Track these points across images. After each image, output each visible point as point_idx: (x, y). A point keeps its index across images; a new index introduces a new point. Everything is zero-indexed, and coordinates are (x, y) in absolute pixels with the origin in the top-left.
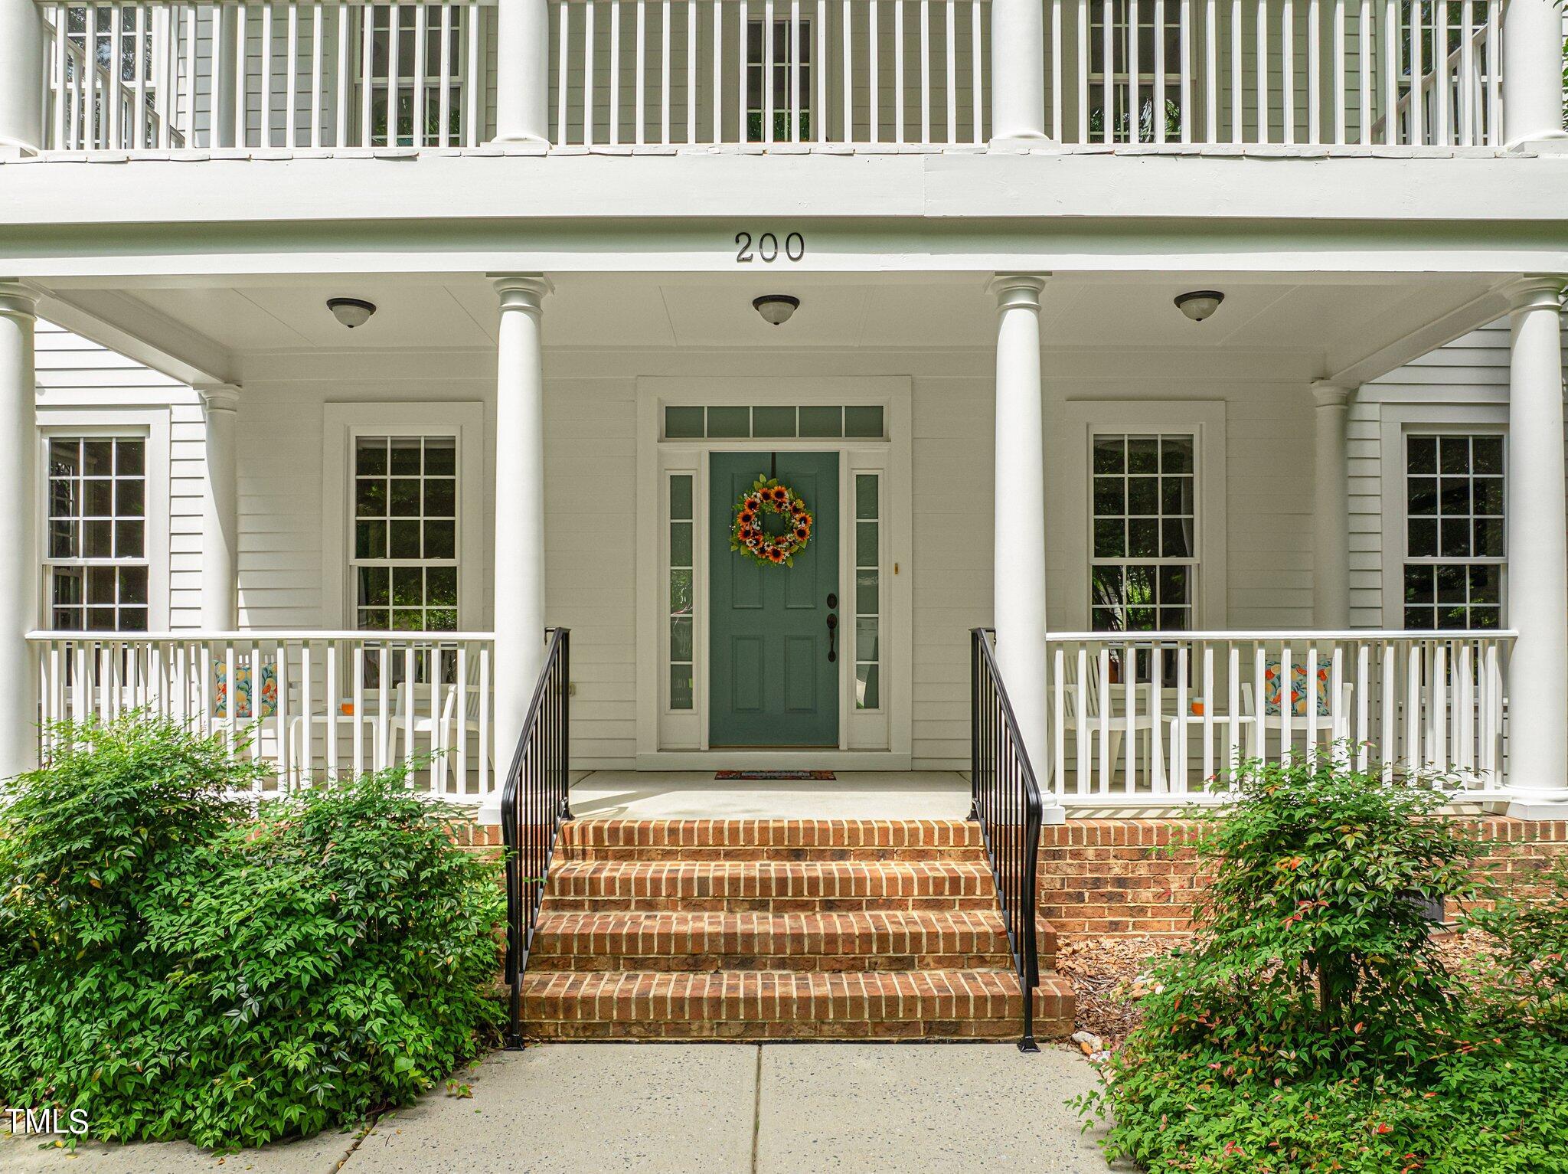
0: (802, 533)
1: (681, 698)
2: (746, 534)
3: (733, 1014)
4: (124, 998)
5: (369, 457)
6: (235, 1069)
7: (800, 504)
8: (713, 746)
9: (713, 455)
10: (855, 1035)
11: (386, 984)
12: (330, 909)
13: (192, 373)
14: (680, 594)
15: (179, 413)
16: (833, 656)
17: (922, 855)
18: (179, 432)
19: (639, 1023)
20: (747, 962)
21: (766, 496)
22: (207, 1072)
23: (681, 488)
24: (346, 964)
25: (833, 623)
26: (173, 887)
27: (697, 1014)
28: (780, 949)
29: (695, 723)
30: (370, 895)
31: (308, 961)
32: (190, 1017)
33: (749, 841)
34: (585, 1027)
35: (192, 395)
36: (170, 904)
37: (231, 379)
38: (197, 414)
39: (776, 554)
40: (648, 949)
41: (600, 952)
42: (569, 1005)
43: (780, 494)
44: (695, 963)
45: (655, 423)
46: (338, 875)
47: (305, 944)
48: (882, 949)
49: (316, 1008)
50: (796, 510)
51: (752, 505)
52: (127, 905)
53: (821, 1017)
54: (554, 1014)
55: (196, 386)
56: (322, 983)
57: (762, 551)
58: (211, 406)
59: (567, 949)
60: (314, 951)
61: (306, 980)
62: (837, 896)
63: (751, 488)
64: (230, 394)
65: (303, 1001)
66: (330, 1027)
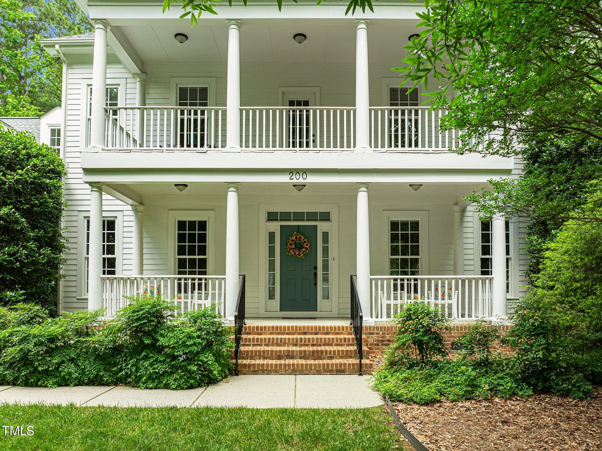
0: (307, 249)
1: (271, 296)
2: (291, 249)
3: (289, 368)
4: (152, 357)
5: (181, 225)
6: (179, 371)
7: (306, 240)
8: (281, 310)
9: (281, 226)
10: (319, 373)
11: (211, 354)
12: (199, 337)
13: (130, 201)
14: (272, 267)
15: (126, 213)
16: (316, 284)
17: (337, 334)
18: (126, 218)
19: (266, 370)
20: (292, 357)
21: (296, 238)
22: (172, 373)
23: (272, 235)
24: (203, 349)
25: (316, 274)
26: (163, 332)
27: (281, 368)
28: (301, 354)
29: (276, 303)
30: (208, 333)
31: (195, 348)
32: (168, 360)
33: (293, 330)
34: (253, 371)
35: (130, 208)
36: (162, 335)
37: (141, 204)
38: (131, 213)
39: (299, 255)
40: (268, 354)
41: (256, 355)
42: (249, 365)
43: (300, 237)
44: (279, 358)
45: (264, 217)
46: (200, 329)
47: (194, 344)
48: (326, 354)
49: (196, 359)
50: (305, 242)
51: (292, 240)
52: (152, 336)
53: (311, 369)
54: (245, 368)
55: (131, 205)
56: (198, 353)
57: (295, 254)
58: (136, 210)
59: (248, 355)
60: (196, 346)
61: (195, 352)
62: (315, 343)
63: (292, 236)
64: (141, 208)
65: (194, 357)
66: (200, 363)
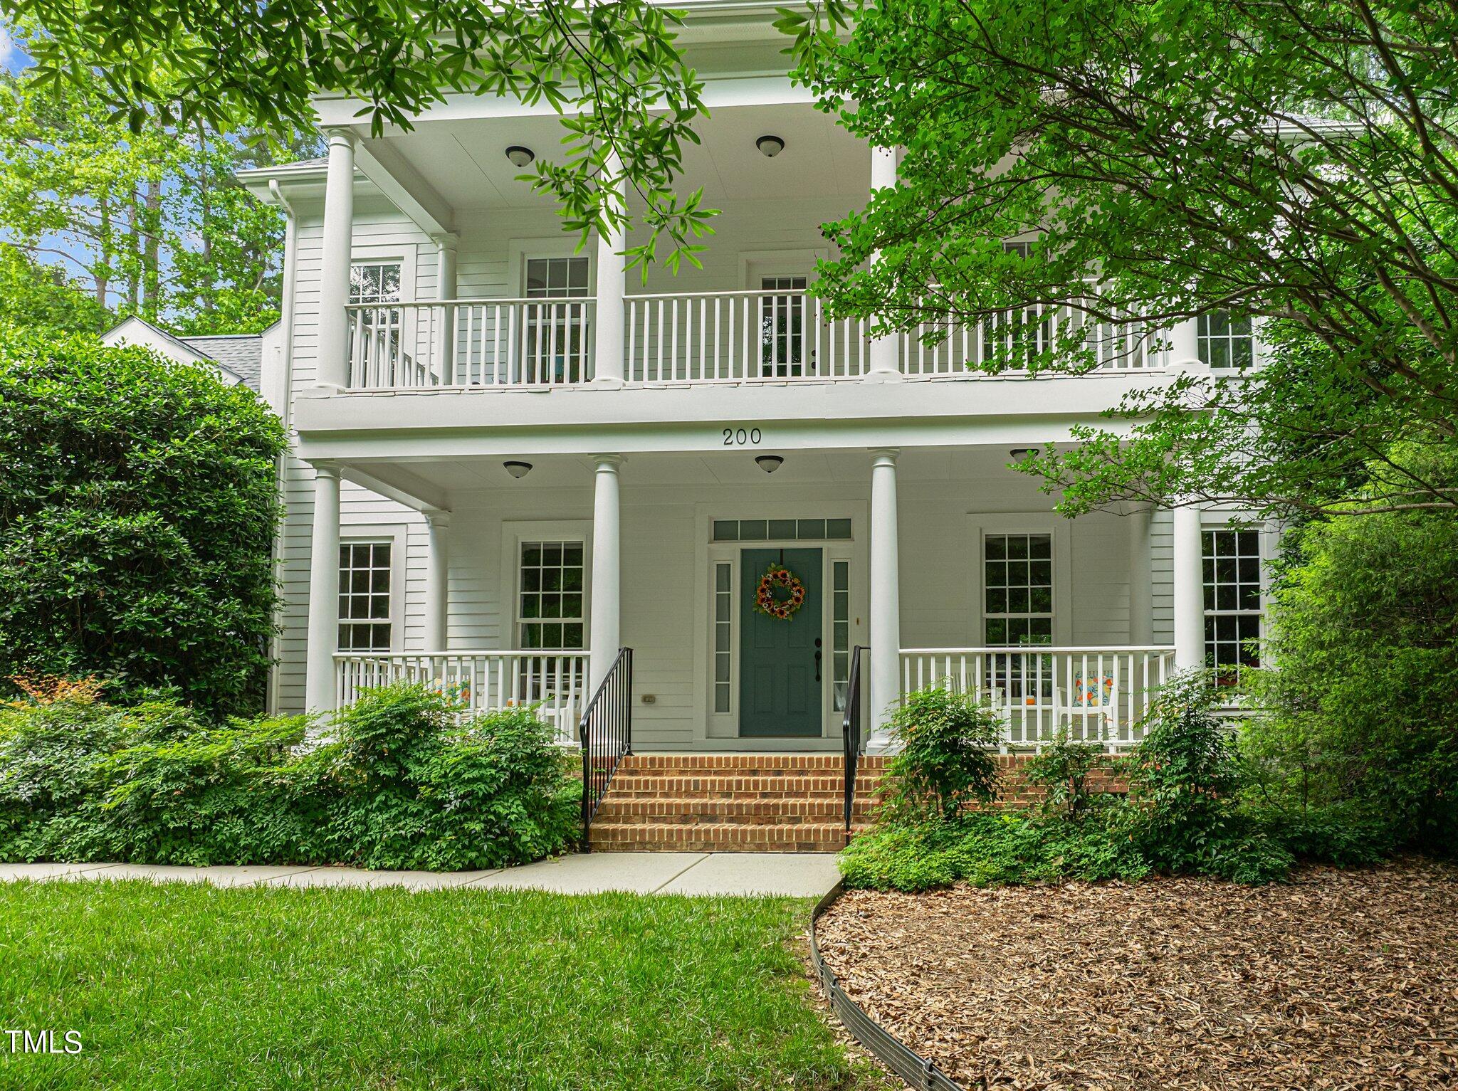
0: (798, 599)
1: (722, 706)
2: (763, 600)
3: (698, 839)
4: (396, 805)
5: (530, 554)
6: (447, 834)
7: (796, 581)
8: (742, 735)
9: (743, 550)
10: (761, 849)
11: (519, 802)
12: (493, 765)
13: (421, 504)
14: (722, 640)
15: (412, 529)
16: (819, 678)
17: (824, 773)
18: (412, 540)
19: (650, 843)
20: (713, 819)
21: (775, 576)
22: (435, 838)
23: (724, 570)
24: (499, 792)
25: (818, 656)
26: (421, 754)
27: (680, 838)
28: (730, 812)
29: (731, 719)
30: (513, 759)
31: (482, 786)
32: (427, 812)
33: (727, 765)
34: (623, 845)
35: (421, 517)
36: (419, 762)
37: (445, 508)
38: (425, 528)
39: (782, 613)
40: (661, 812)
41: (636, 814)
42: (614, 832)
43: (784, 575)
44: (685, 819)
45: (704, 530)
46: (499, 751)
47: (480, 779)
48: (785, 813)
49: (484, 809)
50: (794, 585)
51: (767, 582)
52: (398, 763)
53: (744, 841)
54: (606, 838)
55: (423, 512)
56: (488, 797)
57: (773, 611)
58: (434, 524)
59: (618, 813)
60: (485, 783)
61: (481, 794)
62: (769, 790)
63: (766, 572)
64: (444, 517)
65: (479, 805)
66: (492, 817)
